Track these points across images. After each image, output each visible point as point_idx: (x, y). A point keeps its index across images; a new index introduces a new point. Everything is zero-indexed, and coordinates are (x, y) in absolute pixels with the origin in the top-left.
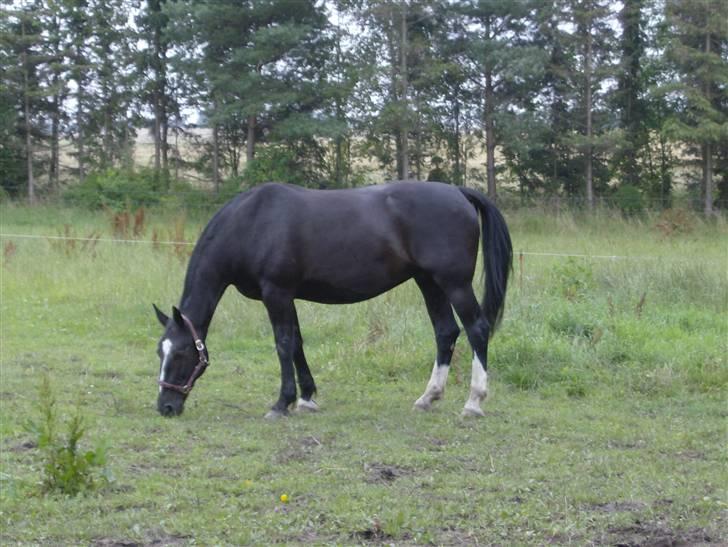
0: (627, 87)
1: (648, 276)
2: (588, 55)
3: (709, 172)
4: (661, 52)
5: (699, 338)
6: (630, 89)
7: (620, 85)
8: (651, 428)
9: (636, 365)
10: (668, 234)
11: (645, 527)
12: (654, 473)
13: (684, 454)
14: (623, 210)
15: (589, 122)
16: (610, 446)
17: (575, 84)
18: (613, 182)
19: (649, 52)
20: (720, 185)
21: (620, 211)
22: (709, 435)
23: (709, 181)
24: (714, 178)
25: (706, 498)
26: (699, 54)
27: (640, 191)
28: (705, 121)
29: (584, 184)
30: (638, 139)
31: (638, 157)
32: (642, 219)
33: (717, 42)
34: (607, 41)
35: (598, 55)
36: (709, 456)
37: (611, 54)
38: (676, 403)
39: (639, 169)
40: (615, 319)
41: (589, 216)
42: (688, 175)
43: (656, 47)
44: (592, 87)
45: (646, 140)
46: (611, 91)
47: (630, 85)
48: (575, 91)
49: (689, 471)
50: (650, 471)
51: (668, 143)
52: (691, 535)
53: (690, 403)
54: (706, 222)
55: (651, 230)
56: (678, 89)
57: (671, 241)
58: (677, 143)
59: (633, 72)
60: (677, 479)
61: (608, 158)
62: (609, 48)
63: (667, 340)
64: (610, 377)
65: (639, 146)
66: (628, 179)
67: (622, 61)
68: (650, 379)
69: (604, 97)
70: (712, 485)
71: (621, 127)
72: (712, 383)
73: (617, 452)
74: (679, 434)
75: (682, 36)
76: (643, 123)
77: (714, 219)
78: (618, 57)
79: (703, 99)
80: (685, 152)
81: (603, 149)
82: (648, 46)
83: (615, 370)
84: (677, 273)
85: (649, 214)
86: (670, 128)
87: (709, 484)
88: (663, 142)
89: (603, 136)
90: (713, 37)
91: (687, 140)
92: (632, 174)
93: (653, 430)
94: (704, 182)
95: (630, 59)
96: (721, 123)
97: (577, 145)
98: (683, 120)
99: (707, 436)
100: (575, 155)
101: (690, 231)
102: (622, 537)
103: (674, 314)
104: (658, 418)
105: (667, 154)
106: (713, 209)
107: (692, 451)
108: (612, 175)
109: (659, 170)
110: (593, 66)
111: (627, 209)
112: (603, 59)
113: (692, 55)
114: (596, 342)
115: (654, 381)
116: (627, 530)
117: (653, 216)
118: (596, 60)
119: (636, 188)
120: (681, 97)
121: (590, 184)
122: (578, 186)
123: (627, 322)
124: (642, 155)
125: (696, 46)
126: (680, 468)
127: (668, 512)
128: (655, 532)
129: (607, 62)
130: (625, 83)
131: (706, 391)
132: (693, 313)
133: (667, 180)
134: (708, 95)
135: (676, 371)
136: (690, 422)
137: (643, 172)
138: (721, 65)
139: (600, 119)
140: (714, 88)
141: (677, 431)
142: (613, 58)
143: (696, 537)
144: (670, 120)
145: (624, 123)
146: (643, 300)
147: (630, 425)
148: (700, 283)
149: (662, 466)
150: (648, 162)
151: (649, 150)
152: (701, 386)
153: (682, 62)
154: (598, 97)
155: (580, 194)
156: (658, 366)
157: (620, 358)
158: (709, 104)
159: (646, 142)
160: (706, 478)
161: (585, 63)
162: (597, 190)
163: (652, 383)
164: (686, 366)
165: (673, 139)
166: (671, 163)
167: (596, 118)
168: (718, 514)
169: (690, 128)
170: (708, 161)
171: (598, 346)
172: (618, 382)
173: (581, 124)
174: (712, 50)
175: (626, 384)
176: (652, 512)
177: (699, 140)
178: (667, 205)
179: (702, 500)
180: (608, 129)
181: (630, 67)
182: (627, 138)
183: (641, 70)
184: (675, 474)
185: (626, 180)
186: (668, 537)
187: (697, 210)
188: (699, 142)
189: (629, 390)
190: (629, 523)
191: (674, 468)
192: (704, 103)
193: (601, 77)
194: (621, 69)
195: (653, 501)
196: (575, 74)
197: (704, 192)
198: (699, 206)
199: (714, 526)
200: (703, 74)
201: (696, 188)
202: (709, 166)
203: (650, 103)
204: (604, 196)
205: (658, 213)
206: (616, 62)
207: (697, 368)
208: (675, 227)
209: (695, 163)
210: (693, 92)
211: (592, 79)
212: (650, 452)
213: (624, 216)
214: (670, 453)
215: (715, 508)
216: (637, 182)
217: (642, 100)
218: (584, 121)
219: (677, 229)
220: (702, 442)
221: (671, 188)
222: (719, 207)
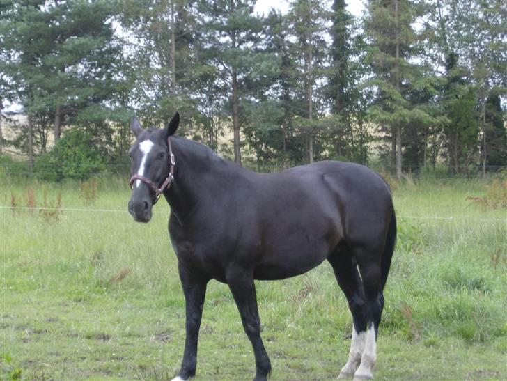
3: (397, 145)
19: (352, 58)
23: (397, 152)
26: (391, 58)
28: (399, 108)
31: (342, 135)
33: (403, 49)
34: (321, 49)
35: (315, 60)
37: (323, 59)
39: (344, 143)
42: (380, 148)
45: (348, 122)
46: (323, 86)
51: (364, 124)
58: (371, 124)
62: (322, 55)
67: (332, 64)
69: (318, 90)
71: (332, 112)
77: (404, 180)
78: (329, 61)
79: (396, 92)
80: (376, 130)
88: (360, 123)
90: (401, 46)
91: (382, 122)
94: (394, 153)
96: (410, 109)
97: (299, 125)
98: (384, 108)
100: (297, 133)
105: (364, 132)
106: (402, 173)
108: (324, 148)
109: (358, 144)
112: (317, 62)
113: (387, 59)
118: (312, 63)
121: (311, 155)
124: (345, 133)
129: (320, 65)
130: (334, 80)
133: (364, 150)
134: (398, 88)
137: (347, 146)
142: (325, 62)
145: (335, 110)
150: (350, 138)
151: (350, 129)
154: (313, 90)
158: (400, 95)
159: (349, 124)
165: (368, 121)
166: (366, 139)
169: (387, 113)
174: (399, 55)
181: (339, 68)
183: (346, 70)
185: (333, 152)
187: (391, 174)
188: (391, 124)
192: (397, 95)
194: (331, 70)
200: (396, 73)
201: (386, 157)
202: (397, 141)
206: (327, 65)
209: (386, 139)
217: (345, 93)
221: (366, 157)
222: (408, 172)
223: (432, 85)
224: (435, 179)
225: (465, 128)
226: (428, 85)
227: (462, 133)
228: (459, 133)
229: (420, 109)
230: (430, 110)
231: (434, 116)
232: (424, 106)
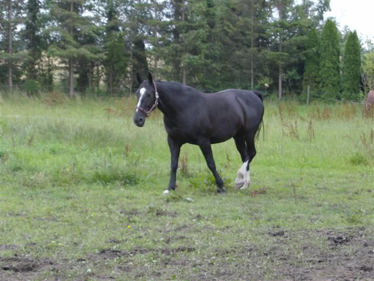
0: (30, 28)
1: (35, 126)
2: (10, 11)
3: (72, 73)
4: (48, 11)
5: (59, 158)
6: (32, 29)
7: (27, 28)
8: (30, 205)
9: (25, 172)
10: (50, 105)
11: (19, 258)
12: (28, 228)
13: (47, 219)
14: (28, 92)
15: (10, 46)
16: (8, 215)
17: (3, 26)
18: (23, 77)
19: (42, 11)
20: (78, 80)
21: (26, 92)
22: (60, 208)
23: (72, 78)
24: (74, 76)
25: (53, 242)
26: (67, 13)
27: (37, 82)
28: (69, 47)
29: (8, 78)
30: (36, 55)
31: (35, 65)
32: (38, 97)
33: (76, 6)
34: (20, 4)
35: (15, 12)
36: (58, 219)
37: (22, 11)
38: (45, 192)
39: (36, 71)
40: (15, 148)
41: (10, 95)
42: (61, 75)
43: (45, 8)
44: (12, 28)
45: (40, 56)
46: (22, 31)
47: (32, 27)
48: (3, 30)
49: (47, 228)
50: (26, 228)
51: (51, 58)
52: (43, 261)
53: (52, 192)
54: (70, 99)
55: (43, 102)
56: (56, 30)
57: (52, 108)
58: (56, 58)
59: (33, 21)
60: (40, 232)
61: (20, 65)
62: (21, 8)
63: (42, 160)
64: (11, 179)
65: (36, 59)
66: (30, 76)
67: (28, 15)
68: (32, 180)
69: (18, 33)
70: (58, 235)
71: (27, 49)
72: (64, 182)
73: (10, 218)
74: (44, 208)
75: (59, 3)
76: (38, 47)
77: (74, 97)
78: (26, 13)
79: (69, 36)
80: (60, 63)
81: (18, 60)
82: (41, 7)
83: (15, 175)
84: (50, 125)
85: (41, 94)
86: (52, 50)
87: (56, 234)
88: (48, 57)
89: (17, 54)
90: (74, 4)
91: (61, 56)
92: (33, 74)
93: (31, 207)
94: (69, 78)
95: (32, 14)
96: (77, 48)
97: (4, 58)
98: (59, 46)
99: (59, 209)
100: (3, 63)
101: (62, 103)
102: (7, 263)
103: (48, 146)
104: (35, 200)
105: (51, 63)
106: (74, 92)
107: (51, 217)
108: (22, 74)
109: (46, 71)
110: (13, 17)
111: (30, 92)
112: (18, 13)
113: (63, 13)
114: (5, 160)
115: (34, 180)
116: (10, 259)
117: (43, 95)
118: (14, 14)
119: (34, 80)
120: (58, 34)
121: (11, 78)
122: (5, 80)
123: (23, 150)
124: (38, 64)
125: (66, 9)
126: (43, 226)
127: (32, 250)
128: (24, 261)
129: (20, 15)
130: (29, 26)
131: (61, 186)
132: (57, 146)
133: (51, 77)
134: (72, 33)
135: (46, 175)
136: (50, 202)
137: (38, 73)
138: (78, 18)
139: (16, 45)
140: (75, 30)
141: (43, 207)
142: (23, 13)
143: (45, 262)
144: (52, 46)
145: (29, 47)
146: (32, 138)
147: (20, 204)
148: (62, 130)
149: (33, 225)
150: (41, 67)
151: (42, 61)
152: (58, 183)
153: (58, 16)
154: (15, 33)
155: (6, 83)
156: (37, 173)
157: (17, 169)
158: (72, 38)
159: (40, 57)
160: (55, 230)
161: (9, 15)
162: (14, 82)
163: (33, 182)
164: (51, 173)
165: (54, 56)
166: (53, 68)
167: (14, 44)
168: (58, 250)
169: (62, 50)
170: (72, 67)
171: (6, 163)
172: (15, 181)
173: (6, 47)
174: (74, 11)
175: (20, 183)
176: (24, 250)
177: (67, 57)
178: (50, 90)
179: (51, 242)
180: (21, 50)
181: (32, 19)
182: (30, 55)
183: (38, 19)
184: (40, 229)
185: (29, 77)
186: (31, 262)
187: (66, 92)
188: (67, 58)
189: (21, 185)
190: (11, 256)
191: (39, 226)
192: (70, 38)
193: (17, 23)
194: (27, 19)
195: (25, 243)
196: (3, 21)
197: (69, 83)
198: (67, 91)
199: (55, 256)
200: (69, 23)
201: (65, 81)
202: (72, 70)
203: (42, 37)
204: (18, 84)
205: (45, 94)
206: (25, 15)
207: (56, 174)
208: (54, 101)
209: (65, 68)
210: (64, 32)
211: (12, 24)
212: (28, 218)
213: (28, 95)
214: (38, 218)
215: (57, 247)
216: (35, 77)
217: (38, 36)
218: (8, 46)
219: (54, 103)
220: (55, 212)
221: (52, 80)
222: (77, 91)
223: (94, 32)
224: (96, 97)
225: (117, 62)
226: (91, 32)
227: (115, 65)
228: (113, 66)
229: (85, 48)
230: (93, 49)
231: (95, 53)
232: (89, 46)
